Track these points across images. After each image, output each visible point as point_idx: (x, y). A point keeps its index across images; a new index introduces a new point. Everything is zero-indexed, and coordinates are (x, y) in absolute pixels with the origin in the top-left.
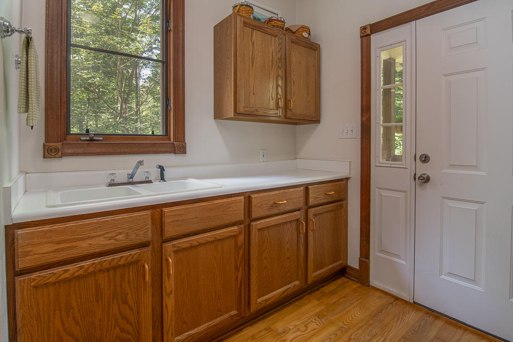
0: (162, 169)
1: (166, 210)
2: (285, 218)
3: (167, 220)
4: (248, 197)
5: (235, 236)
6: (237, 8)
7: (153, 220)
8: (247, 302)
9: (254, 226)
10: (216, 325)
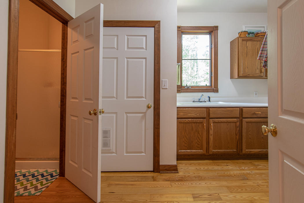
0: (209, 98)
1: (210, 109)
2: (260, 120)
3: (211, 112)
4: (241, 109)
5: (235, 122)
6: (240, 34)
7: (207, 112)
8: (241, 149)
9: (244, 121)
10: (227, 152)
